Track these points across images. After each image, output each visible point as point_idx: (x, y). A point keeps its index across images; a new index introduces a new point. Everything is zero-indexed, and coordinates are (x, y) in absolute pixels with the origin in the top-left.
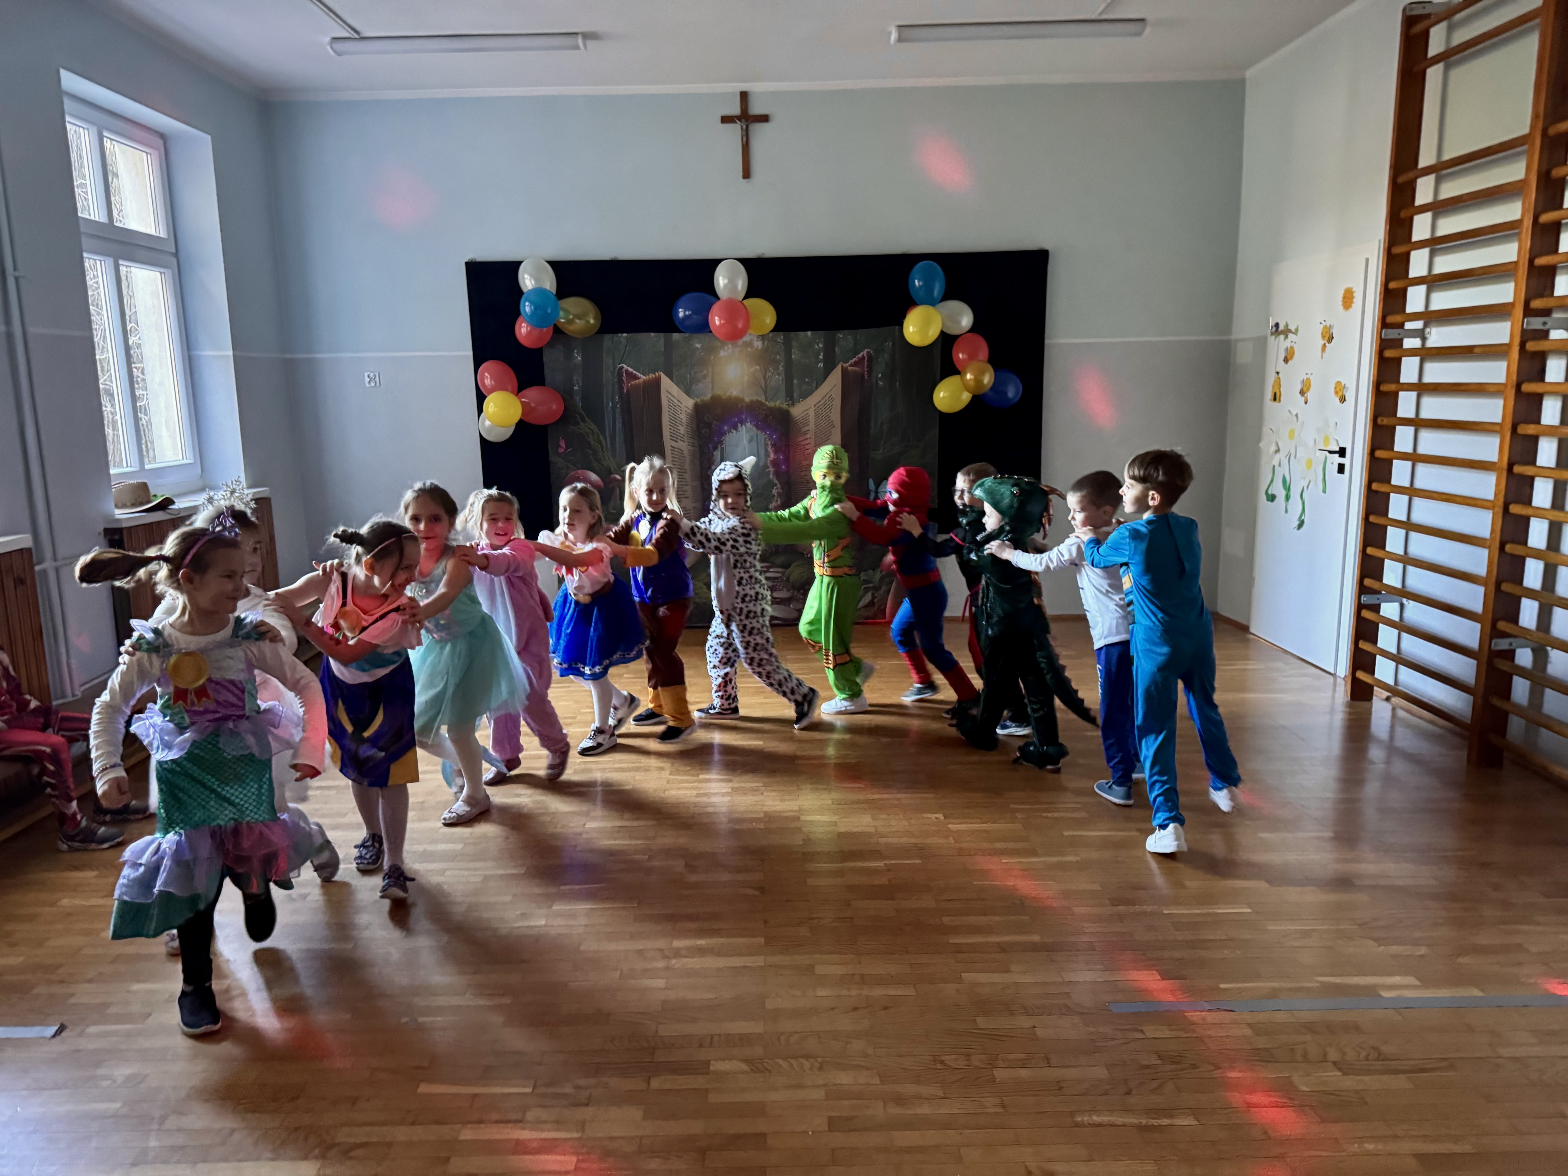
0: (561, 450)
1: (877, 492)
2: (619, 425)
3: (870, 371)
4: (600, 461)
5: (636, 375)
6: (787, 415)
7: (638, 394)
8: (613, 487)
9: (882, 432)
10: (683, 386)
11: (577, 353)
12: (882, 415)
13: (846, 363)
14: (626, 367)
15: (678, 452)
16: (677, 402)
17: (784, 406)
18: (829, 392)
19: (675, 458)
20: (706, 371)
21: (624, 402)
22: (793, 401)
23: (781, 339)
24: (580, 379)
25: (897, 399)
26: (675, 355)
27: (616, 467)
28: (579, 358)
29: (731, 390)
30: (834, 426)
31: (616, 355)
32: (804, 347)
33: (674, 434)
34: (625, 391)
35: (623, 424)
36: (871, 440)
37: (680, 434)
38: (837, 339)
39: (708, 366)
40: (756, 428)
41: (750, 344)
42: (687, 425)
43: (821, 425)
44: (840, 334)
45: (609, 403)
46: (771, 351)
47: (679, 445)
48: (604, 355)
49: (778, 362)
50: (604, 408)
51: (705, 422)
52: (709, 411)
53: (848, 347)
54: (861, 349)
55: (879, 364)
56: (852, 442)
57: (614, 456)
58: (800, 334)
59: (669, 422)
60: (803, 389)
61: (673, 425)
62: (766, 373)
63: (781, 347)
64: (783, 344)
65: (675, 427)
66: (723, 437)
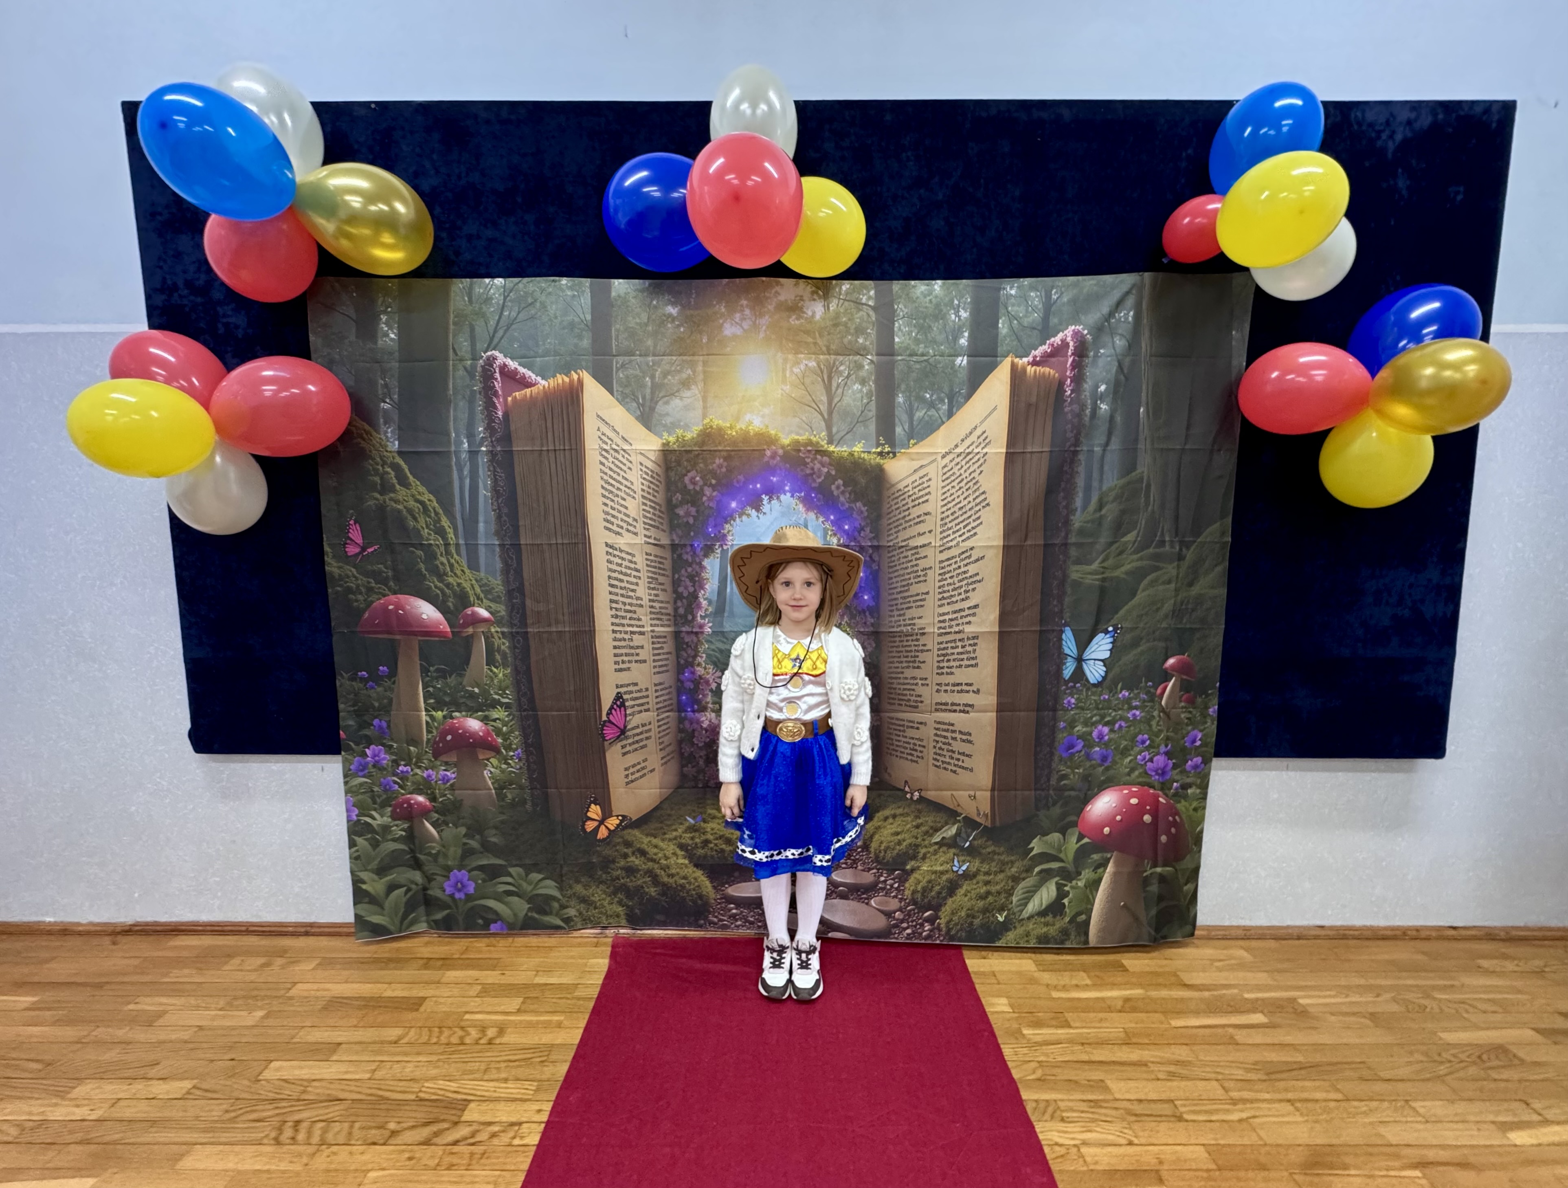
0: (352, 550)
1: (1080, 660)
2: (484, 493)
3: (1078, 380)
4: (441, 576)
5: (524, 377)
6: (878, 477)
7: (530, 422)
8: (472, 636)
9: (1099, 521)
10: (635, 405)
11: (386, 323)
12: (1101, 481)
13: (1021, 357)
14: (501, 359)
15: (623, 559)
16: (620, 442)
17: (872, 456)
18: (975, 428)
19: (615, 571)
20: (689, 372)
21: (498, 440)
22: (892, 444)
23: (870, 298)
24: (394, 383)
25: (1141, 446)
26: (618, 330)
27: (478, 590)
28: (392, 336)
29: (748, 417)
30: (988, 505)
31: (477, 329)
32: (924, 320)
33: (613, 516)
34: (500, 414)
35: (496, 491)
36: (1072, 539)
37: (628, 516)
38: (1002, 299)
39: (696, 358)
40: (805, 506)
41: (795, 308)
42: (643, 497)
43: (957, 501)
44: (1011, 288)
45: (462, 443)
46: (845, 325)
47: (624, 541)
48: (452, 327)
49: (861, 352)
50: (449, 452)
51: (684, 490)
52: (694, 465)
53: (1030, 319)
54: (1061, 324)
55: (1101, 362)
56: (1029, 542)
57: (474, 565)
58: (914, 287)
59: (603, 487)
60: (916, 418)
61: (610, 496)
62: (830, 378)
63: (868, 315)
64: (874, 308)
65: (616, 499)
66: (727, 526)
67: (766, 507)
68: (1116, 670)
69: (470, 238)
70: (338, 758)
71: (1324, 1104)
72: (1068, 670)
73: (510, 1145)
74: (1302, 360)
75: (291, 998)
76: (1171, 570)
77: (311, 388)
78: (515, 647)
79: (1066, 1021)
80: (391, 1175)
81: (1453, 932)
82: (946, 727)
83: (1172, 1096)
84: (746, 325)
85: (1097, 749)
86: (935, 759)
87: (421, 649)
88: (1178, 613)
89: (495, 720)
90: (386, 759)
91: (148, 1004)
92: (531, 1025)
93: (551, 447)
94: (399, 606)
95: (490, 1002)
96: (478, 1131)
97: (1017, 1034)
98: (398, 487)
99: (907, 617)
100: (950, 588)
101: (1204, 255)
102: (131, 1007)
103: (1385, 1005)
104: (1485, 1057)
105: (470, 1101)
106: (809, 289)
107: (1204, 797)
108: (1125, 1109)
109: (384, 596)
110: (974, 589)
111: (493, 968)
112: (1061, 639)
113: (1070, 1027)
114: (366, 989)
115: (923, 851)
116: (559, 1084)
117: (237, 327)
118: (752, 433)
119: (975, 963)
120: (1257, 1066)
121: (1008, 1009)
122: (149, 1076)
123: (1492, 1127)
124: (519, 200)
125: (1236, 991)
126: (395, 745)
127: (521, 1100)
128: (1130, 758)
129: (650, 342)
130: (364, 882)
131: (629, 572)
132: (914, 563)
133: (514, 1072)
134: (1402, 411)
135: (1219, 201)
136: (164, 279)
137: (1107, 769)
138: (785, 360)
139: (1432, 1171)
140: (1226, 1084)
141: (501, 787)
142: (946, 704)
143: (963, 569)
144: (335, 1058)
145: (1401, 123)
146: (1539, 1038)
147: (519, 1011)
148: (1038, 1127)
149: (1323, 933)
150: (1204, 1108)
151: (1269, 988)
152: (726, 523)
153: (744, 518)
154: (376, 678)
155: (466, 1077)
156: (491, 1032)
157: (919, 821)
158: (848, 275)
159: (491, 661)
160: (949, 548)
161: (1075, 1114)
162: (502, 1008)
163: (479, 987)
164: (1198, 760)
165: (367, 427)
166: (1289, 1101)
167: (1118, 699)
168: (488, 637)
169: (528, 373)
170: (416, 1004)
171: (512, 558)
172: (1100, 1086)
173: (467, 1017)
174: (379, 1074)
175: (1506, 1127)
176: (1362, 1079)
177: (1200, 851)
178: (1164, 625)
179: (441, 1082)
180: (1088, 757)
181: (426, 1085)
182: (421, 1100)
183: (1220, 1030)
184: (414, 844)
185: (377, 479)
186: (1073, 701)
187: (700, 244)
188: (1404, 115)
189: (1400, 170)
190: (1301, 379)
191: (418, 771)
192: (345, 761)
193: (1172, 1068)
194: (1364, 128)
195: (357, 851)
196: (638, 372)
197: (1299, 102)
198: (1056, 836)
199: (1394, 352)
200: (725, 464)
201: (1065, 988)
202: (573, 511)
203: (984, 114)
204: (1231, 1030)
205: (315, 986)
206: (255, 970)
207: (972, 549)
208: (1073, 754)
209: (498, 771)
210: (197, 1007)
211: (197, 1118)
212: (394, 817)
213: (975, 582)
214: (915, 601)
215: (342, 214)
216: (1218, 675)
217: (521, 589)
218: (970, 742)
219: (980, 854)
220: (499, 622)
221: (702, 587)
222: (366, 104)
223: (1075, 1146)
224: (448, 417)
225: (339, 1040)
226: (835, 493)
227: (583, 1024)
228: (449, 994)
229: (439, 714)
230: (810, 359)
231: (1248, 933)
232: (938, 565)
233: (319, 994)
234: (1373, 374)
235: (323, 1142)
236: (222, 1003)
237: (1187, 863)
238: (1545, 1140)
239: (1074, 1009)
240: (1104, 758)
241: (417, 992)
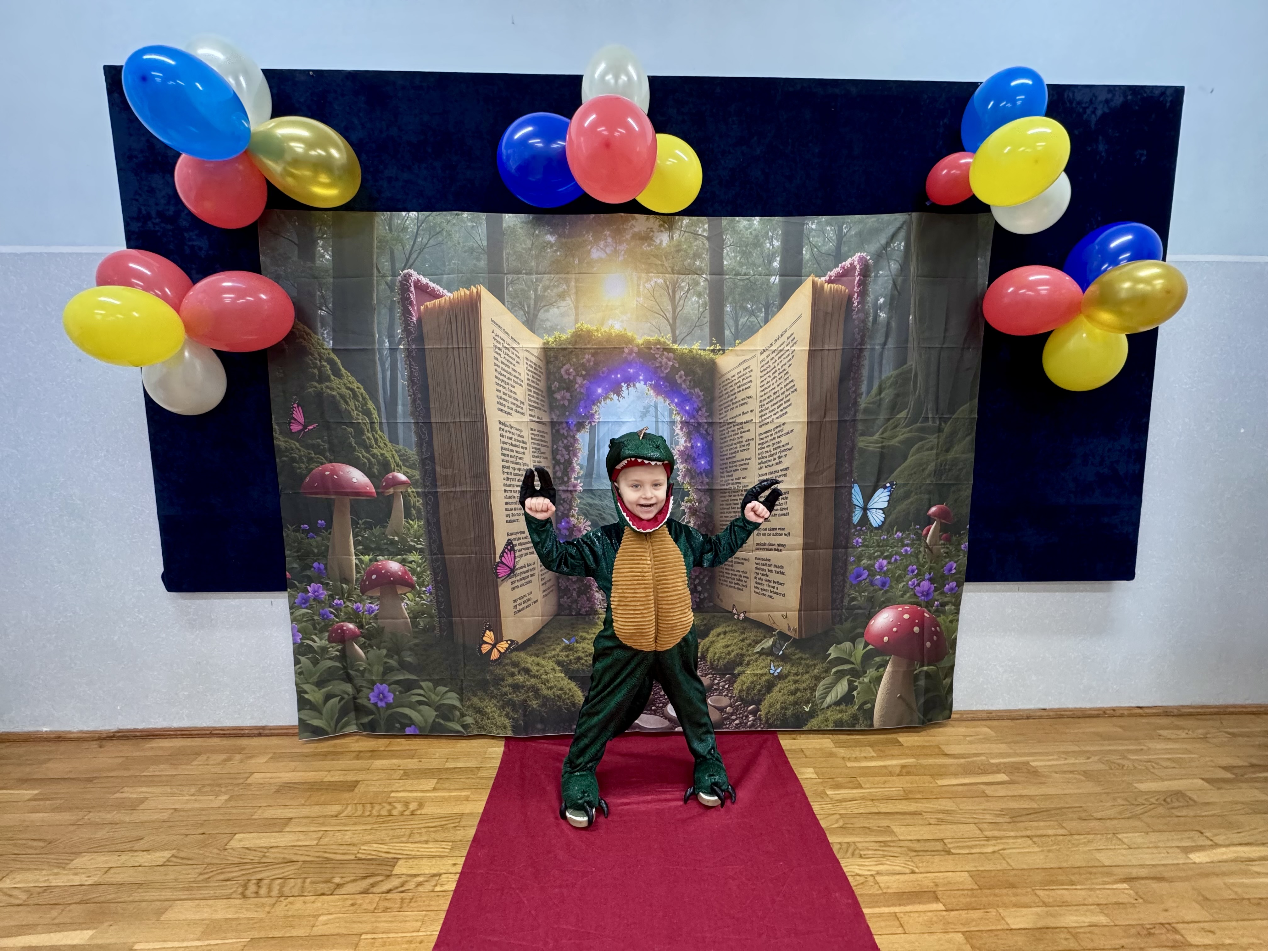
0: (295, 428)
1: (865, 509)
2: (402, 382)
3: (863, 294)
4: (368, 448)
5: (434, 290)
6: (711, 369)
7: (439, 326)
8: (392, 496)
9: (879, 403)
10: (522, 312)
11: (323, 247)
12: (880, 371)
13: (820, 277)
14: (415, 276)
15: (513, 433)
16: (510, 341)
17: (707, 353)
18: (786, 331)
19: (506, 443)
20: (565, 287)
21: (412, 340)
22: (722, 343)
23: (704, 230)
24: (329, 295)
25: (910, 345)
26: (508, 254)
27: (397, 459)
28: (328, 257)
29: (610, 322)
30: (796, 390)
31: (396, 251)
32: (746, 247)
33: (505, 400)
34: (415, 319)
35: (411, 379)
36: (860, 416)
37: (517, 400)
38: (805, 232)
39: (570, 276)
40: (655, 391)
41: (646, 238)
42: (528, 385)
43: (772, 387)
44: (812, 224)
45: (384, 342)
46: (686, 251)
47: (514, 419)
48: (375, 250)
49: (697, 272)
50: (373, 349)
51: (561, 379)
52: (569, 360)
53: (826, 248)
54: (849, 251)
55: (880, 281)
56: (827, 419)
57: (394, 439)
58: (738, 222)
59: (496, 377)
60: (740, 323)
61: (502, 384)
62: (674, 292)
63: (704, 244)
64: (708, 238)
65: (507, 386)
66: (595, 408)
67: (625, 392)
68: (892, 517)
69: (390, 180)
70: (285, 594)
71: (1053, 838)
72: (857, 517)
73: (433, 891)
74: (1031, 278)
75: (250, 785)
76: (933, 439)
77: (263, 296)
78: (427, 504)
79: (860, 784)
80: (339, 918)
81: (1140, 711)
82: (764, 562)
83: (942, 836)
84: (608, 250)
85: (878, 577)
86: (756, 587)
87: (352, 507)
88: (938, 472)
89: (411, 562)
90: (324, 594)
91: (131, 793)
92: (444, 800)
93: (455, 346)
94: (334, 472)
95: (410, 783)
96: (406, 881)
97: (823, 795)
98: (332, 377)
99: (734, 477)
100: (767, 454)
101: (960, 198)
102: (117, 795)
103: (1094, 765)
104: (1169, 800)
105: (398, 859)
106: (658, 223)
107: (957, 613)
108: (907, 847)
109: (322, 464)
110: (785, 456)
111: (412, 757)
112: (851, 494)
113: (862, 787)
114: (311, 776)
115: (747, 659)
116: (469, 843)
117: (200, 249)
118: (614, 334)
119: (787, 742)
120: (1003, 812)
121: (815, 776)
122: (135, 849)
123: (1178, 850)
124: (430, 150)
125: (984, 758)
126: (331, 583)
127: (440, 857)
128: (902, 584)
129: (533, 264)
130: (306, 693)
131: (517, 443)
132: (739, 435)
133: (433, 835)
134: (1106, 316)
135: (971, 157)
136: (140, 210)
137: (886, 592)
138: (639, 278)
139: (1137, 884)
140: (981, 826)
141: (415, 615)
142: (764, 544)
143: (777, 440)
144: (287, 829)
145: (1101, 102)
146: (1206, 784)
147: (434, 789)
148: (843, 863)
149: (1045, 714)
150: (964, 844)
151: (1008, 755)
152: (594, 404)
153: (608, 401)
154: (315, 530)
155: (394, 841)
156: (413, 806)
157: (745, 636)
158: (687, 212)
159: (408, 515)
160: (767, 424)
161: (870, 852)
162: (421, 787)
163: (402, 772)
164: (954, 584)
165: (307, 329)
166: (1028, 837)
167: (894, 539)
168: (406, 496)
169: (437, 287)
170: (352, 786)
171: (424, 434)
172: (888, 830)
173: (393, 795)
174: (325, 841)
175: (1187, 850)
176: (1080, 819)
177: (954, 653)
178: (928, 482)
179: (375, 845)
180: (872, 583)
181: (363, 847)
182: (360, 859)
183: (974, 787)
184: (346, 662)
185: (316, 371)
186: (860, 540)
187: (576, 184)
188: (1102, 97)
189: (1100, 138)
190: (1030, 293)
191: (349, 604)
192: (290, 597)
193: (941, 816)
194: (1074, 105)
195: (301, 668)
196: (524, 287)
197: (1030, 82)
198: (847, 645)
199: (1099, 272)
200: (593, 359)
201: (856, 759)
202: (473, 397)
203: (791, 89)
204: (983, 787)
205: (269, 775)
206: (219, 764)
207: (784, 424)
208: (860, 581)
209: (413, 604)
210: (173, 794)
211: (176, 880)
212: (330, 640)
213: (786, 450)
214: (740, 465)
215: (288, 157)
216: (968, 520)
217: (432, 458)
218: (782, 573)
219: (790, 659)
220: (414, 484)
221: (575, 455)
222: (306, 72)
223: (872, 875)
224: (373, 322)
225: (290, 816)
226: (679, 381)
227: (485, 797)
228: (377, 778)
229: (366, 558)
230: (658, 277)
231: (991, 715)
232: (758, 437)
233: (272, 781)
234: (1084, 290)
235: (281, 895)
236: (193, 790)
237: (945, 663)
238: (1215, 859)
239: (865, 775)
240: (883, 584)
241: (351, 777)
